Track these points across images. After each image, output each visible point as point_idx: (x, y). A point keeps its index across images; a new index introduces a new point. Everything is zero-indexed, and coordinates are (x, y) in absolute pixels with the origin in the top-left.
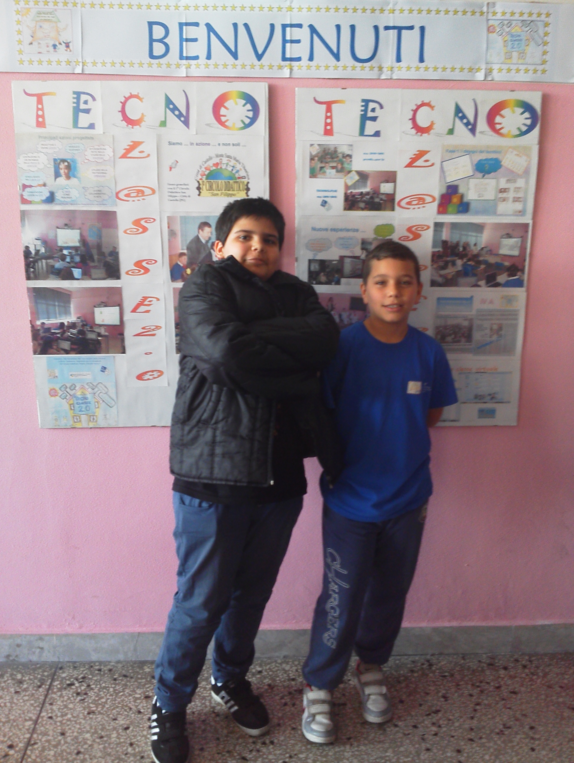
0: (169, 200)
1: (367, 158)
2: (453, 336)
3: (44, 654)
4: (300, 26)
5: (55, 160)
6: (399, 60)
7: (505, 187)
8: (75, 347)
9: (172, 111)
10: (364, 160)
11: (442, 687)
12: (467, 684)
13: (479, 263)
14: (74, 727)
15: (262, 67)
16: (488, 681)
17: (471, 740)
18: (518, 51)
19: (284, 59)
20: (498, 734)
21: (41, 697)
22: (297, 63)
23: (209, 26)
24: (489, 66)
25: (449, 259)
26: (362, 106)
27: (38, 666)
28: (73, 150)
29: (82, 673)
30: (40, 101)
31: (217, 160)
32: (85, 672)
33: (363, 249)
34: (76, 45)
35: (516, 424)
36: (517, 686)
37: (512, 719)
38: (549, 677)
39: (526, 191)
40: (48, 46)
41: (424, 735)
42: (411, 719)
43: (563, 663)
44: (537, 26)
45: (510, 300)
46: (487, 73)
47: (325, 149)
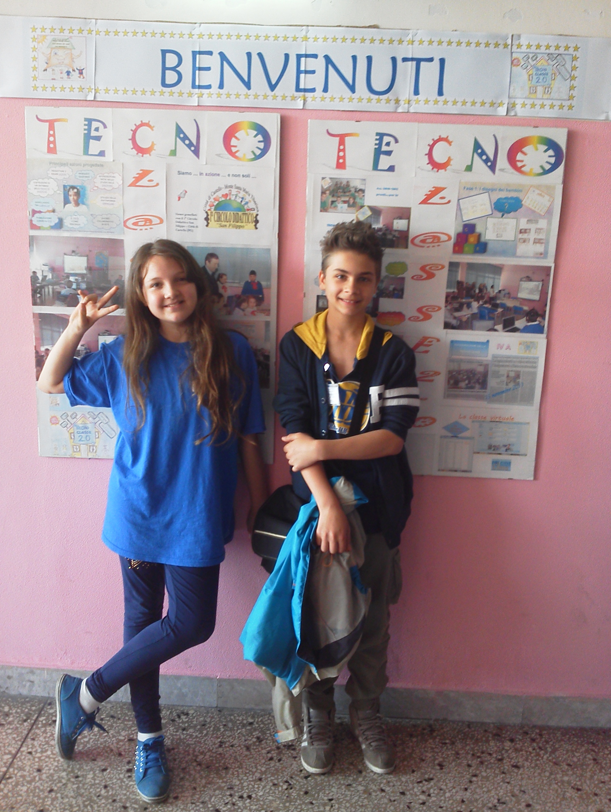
0: (176, 230)
1: (381, 193)
2: (467, 382)
3: (34, 689)
4: (315, 56)
5: (64, 186)
6: (416, 92)
7: (526, 228)
9: (183, 140)
10: (378, 195)
11: (440, 754)
12: (467, 753)
13: (496, 306)
15: (275, 97)
16: (491, 752)
18: (543, 86)
19: (298, 89)
20: (490, 808)
21: (23, 731)
22: (311, 94)
23: (222, 54)
24: (512, 101)
25: (464, 300)
26: (376, 140)
27: (27, 700)
28: (83, 177)
30: (52, 127)
31: (226, 191)
34: (89, 72)
35: (532, 478)
36: (520, 760)
37: (509, 794)
38: (557, 753)
39: (548, 231)
40: (61, 73)
41: (411, 803)
42: (400, 785)
43: (576, 739)
44: (564, 59)
45: (529, 346)
46: (509, 108)
47: (337, 182)
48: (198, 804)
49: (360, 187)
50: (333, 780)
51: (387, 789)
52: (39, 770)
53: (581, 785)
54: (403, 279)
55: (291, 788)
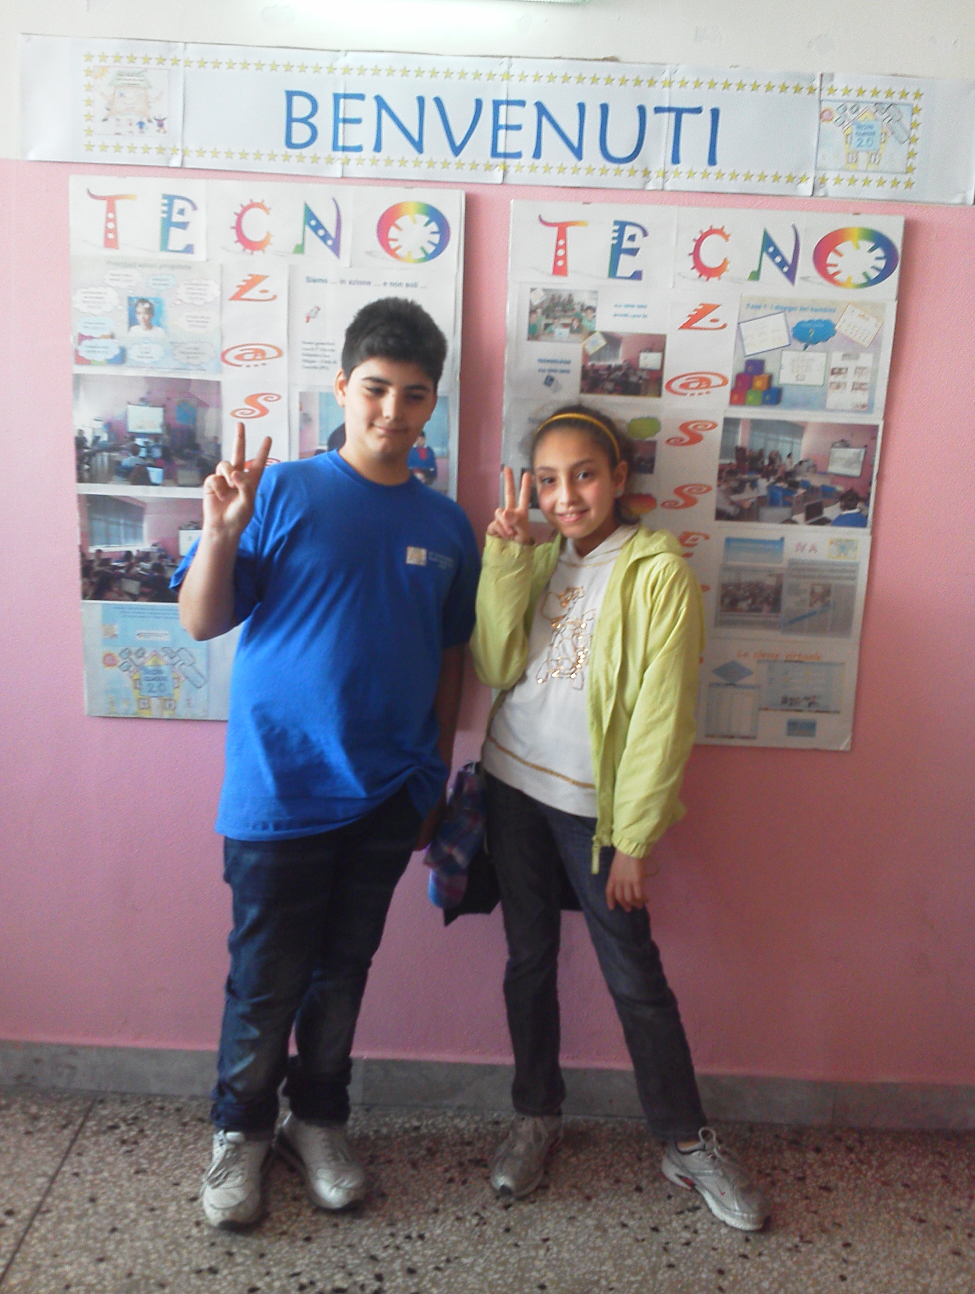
0: (303, 367)
1: (620, 313)
2: (750, 601)
3: (76, 1079)
4: (522, 103)
5: (130, 299)
6: (676, 160)
7: (840, 366)
8: (146, 590)
9: (315, 229)
10: (615, 315)
13: (795, 485)
14: (112, 1191)
15: (460, 165)
16: (787, 1168)
17: (745, 1256)
18: (868, 152)
19: (495, 154)
20: (789, 1250)
21: (63, 1143)
22: (514, 162)
23: (379, 99)
24: (821, 174)
25: (746, 477)
26: (615, 231)
27: (66, 1095)
28: (159, 284)
29: (133, 1112)
30: (111, 208)
32: (139, 1109)
34: (174, 124)
35: (848, 748)
36: (833, 1178)
37: (816, 1230)
38: (887, 1168)
39: (874, 373)
40: (131, 125)
41: (668, 1243)
42: (651, 1217)
43: (914, 1148)
44: (899, 112)
45: (844, 546)
46: (817, 186)
47: (553, 296)
48: (342, 1248)
49: (588, 303)
50: (547, 1209)
52: (93, 1200)
53: (926, 1214)
54: (653, 444)
55: (485, 1223)
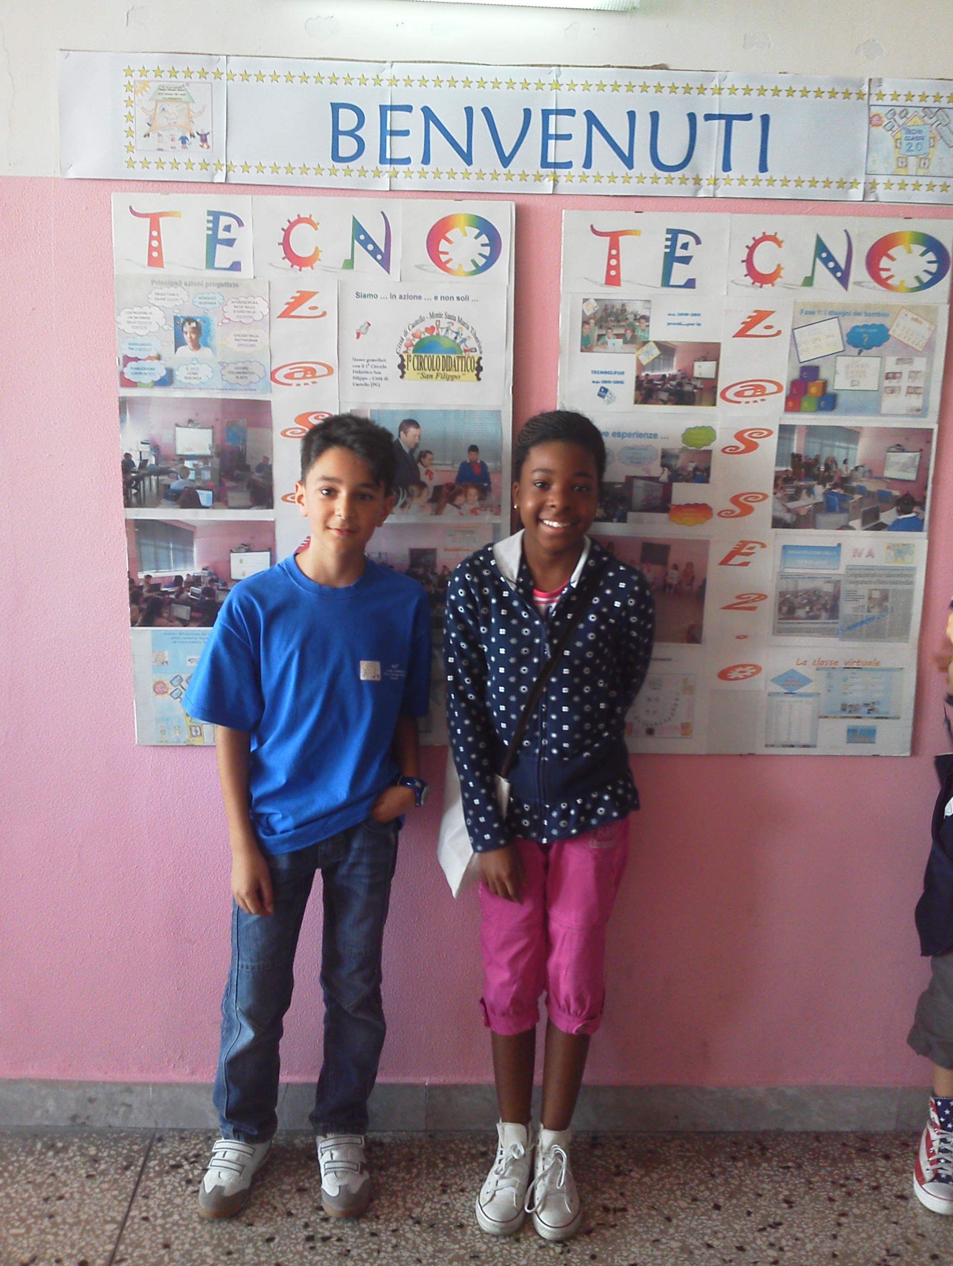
0: (353, 384)
1: (673, 322)
2: (807, 609)
3: (132, 1117)
4: (571, 113)
5: (176, 318)
6: (727, 167)
7: (894, 371)
8: (198, 615)
9: (364, 244)
10: (669, 324)
11: (783, 1184)
12: (825, 1181)
13: (851, 491)
14: (185, 1235)
15: (509, 177)
16: (860, 1177)
18: (917, 156)
19: (545, 164)
21: (128, 1186)
22: (565, 171)
23: (426, 111)
24: (871, 178)
25: (802, 483)
27: (122, 1135)
28: (206, 303)
29: (193, 1149)
30: (155, 225)
31: (432, 322)
33: (663, 465)
34: (218, 138)
35: (908, 754)
37: (901, 1241)
39: (928, 378)
40: (173, 140)
44: (948, 115)
45: (901, 551)
46: (867, 190)
47: (606, 306)
50: (629, 1233)
51: (715, 1243)
54: (709, 453)
